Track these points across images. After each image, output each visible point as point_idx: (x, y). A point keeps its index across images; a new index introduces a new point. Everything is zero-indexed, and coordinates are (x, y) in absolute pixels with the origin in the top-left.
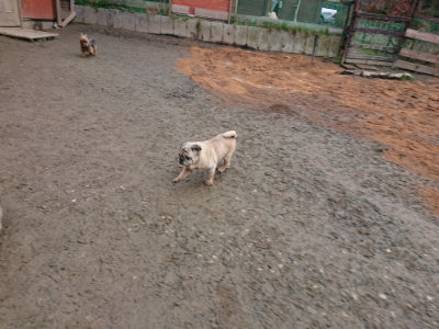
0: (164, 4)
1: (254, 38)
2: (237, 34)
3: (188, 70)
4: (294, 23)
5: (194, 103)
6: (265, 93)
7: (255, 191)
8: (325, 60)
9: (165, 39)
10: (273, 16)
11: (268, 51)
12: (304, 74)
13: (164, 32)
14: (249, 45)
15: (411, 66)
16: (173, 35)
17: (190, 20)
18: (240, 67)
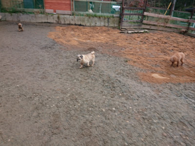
0: (42, 10)
1: (84, 21)
2: (76, 20)
3: (53, 37)
4: (100, 14)
5: (54, 50)
6: (86, 43)
7: (75, 81)
8: (114, 28)
9: (44, 24)
10: (91, 11)
11: (90, 26)
12: (104, 34)
13: (43, 21)
14: (82, 24)
15: (148, 27)
16: (48, 22)
17: (55, 16)
18: (77, 34)
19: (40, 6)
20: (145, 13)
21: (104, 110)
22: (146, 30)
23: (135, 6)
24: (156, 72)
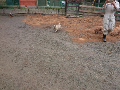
0: (18, 6)
1: (44, 11)
2: (39, 11)
3: (25, 21)
4: (54, 7)
5: (26, 29)
6: (45, 24)
8: (62, 15)
9: (20, 14)
10: (48, 5)
11: (48, 14)
12: (56, 19)
13: (20, 13)
14: (43, 13)
15: (82, 14)
16: (22, 13)
17: (26, 9)
18: (40, 19)
19: (17, 4)
20: (80, 6)
21: (51, 56)
22: (81, 16)
23: (74, 1)
24: (82, 37)
